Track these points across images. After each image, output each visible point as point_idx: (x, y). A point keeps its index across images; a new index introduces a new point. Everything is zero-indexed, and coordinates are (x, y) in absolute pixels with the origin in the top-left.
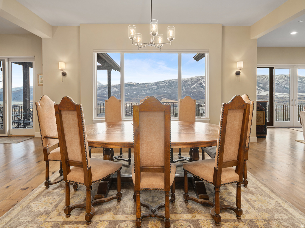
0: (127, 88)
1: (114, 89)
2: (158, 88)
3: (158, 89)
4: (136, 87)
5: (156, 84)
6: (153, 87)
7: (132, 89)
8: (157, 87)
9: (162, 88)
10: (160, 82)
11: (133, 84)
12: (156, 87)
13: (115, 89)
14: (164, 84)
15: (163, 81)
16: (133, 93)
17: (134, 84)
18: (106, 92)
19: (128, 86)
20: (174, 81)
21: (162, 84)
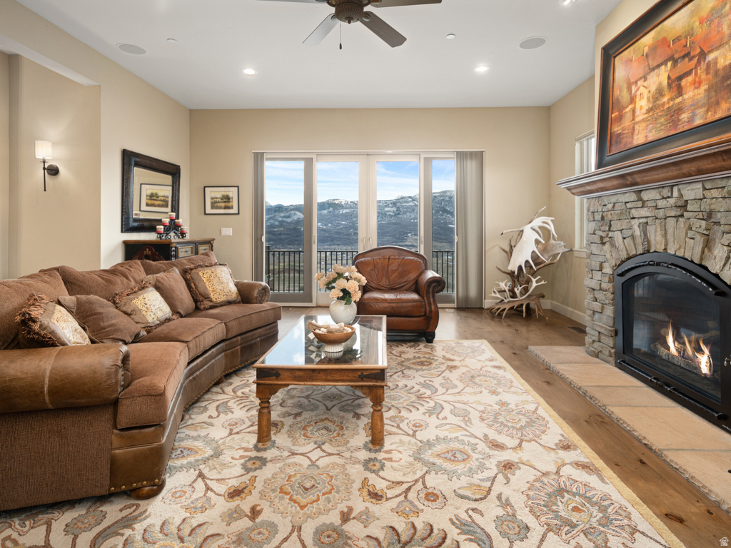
0: (325, 212)
1: (295, 214)
2: (397, 214)
3: (399, 214)
4: (347, 211)
5: (394, 203)
6: (387, 209)
7: (338, 216)
8: (397, 210)
9: (408, 213)
10: (402, 198)
11: (341, 202)
12: (394, 209)
13: (298, 213)
14: (412, 204)
15: (410, 197)
16: (339, 224)
17: (343, 203)
18: (276, 220)
19: (329, 208)
20: (435, 197)
21: (408, 202)
